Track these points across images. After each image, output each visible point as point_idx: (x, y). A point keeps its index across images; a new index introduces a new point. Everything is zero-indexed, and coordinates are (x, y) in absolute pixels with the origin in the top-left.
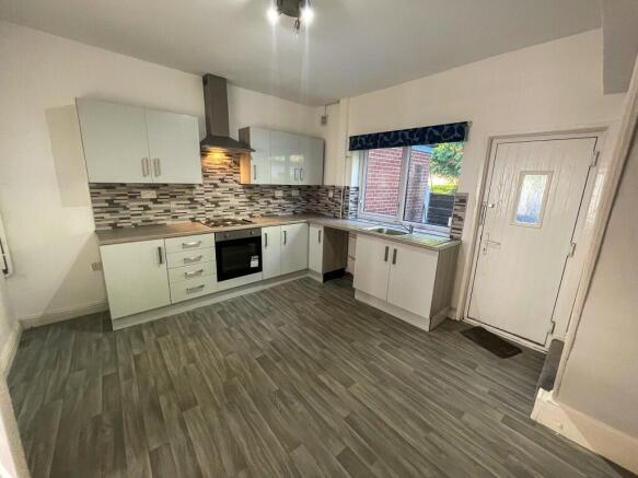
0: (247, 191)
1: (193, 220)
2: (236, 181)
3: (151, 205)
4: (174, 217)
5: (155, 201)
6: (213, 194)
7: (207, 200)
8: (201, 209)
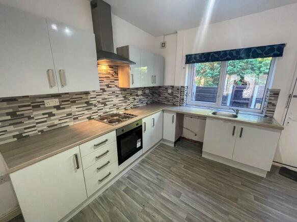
0: (123, 92)
1: (89, 118)
2: (116, 86)
3: (54, 111)
4: (74, 119)
5: (58, 108)
6: (103, 96)
7: (99, 102)
8: (94, 109)
